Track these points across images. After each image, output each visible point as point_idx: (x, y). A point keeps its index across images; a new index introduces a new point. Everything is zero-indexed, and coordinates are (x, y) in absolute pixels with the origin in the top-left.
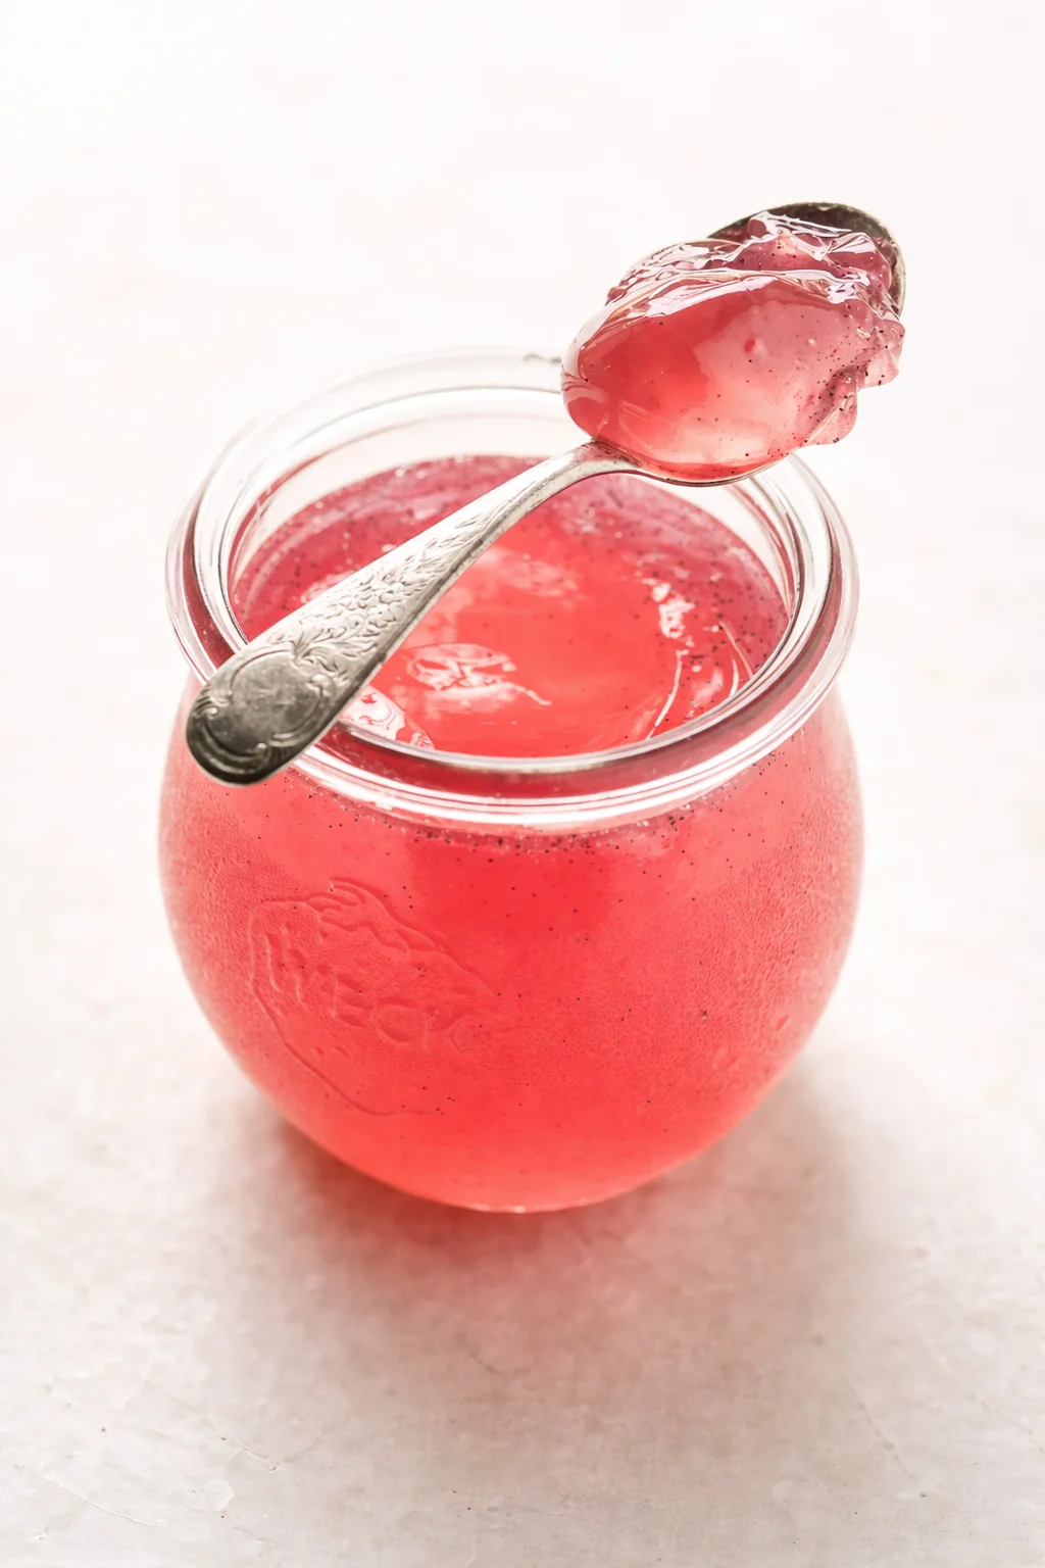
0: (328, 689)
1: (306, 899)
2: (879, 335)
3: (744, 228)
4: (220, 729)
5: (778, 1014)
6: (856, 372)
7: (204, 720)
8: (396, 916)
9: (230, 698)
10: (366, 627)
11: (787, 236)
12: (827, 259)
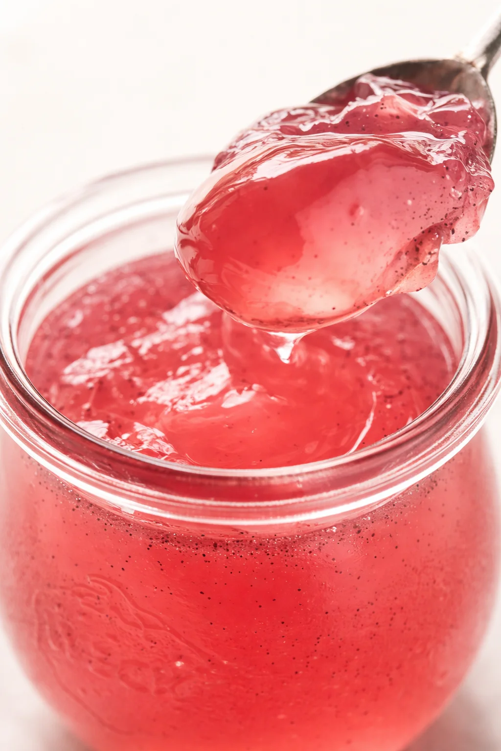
2: (470, 193)
11: (392, 97)
12: (428, 119)
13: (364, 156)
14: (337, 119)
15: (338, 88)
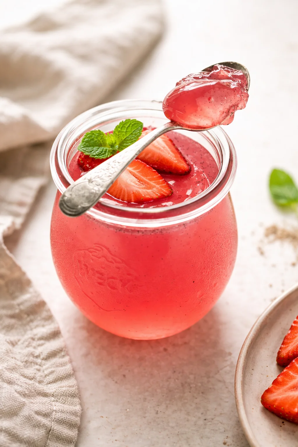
0: (98, 191)
1: (87, 250)
2: (242, 97)
3: (213, 68)
4: (68, 202)
5: (214, 282)
6: (235, 107)
7: (64, 200)
8: (111, 254)
9: (71, 195)
10: (108, 174)
11: (222, 71)
12: (231, 76)
13: (213, 86)
14: (208, 76)
15: (210, 67)
